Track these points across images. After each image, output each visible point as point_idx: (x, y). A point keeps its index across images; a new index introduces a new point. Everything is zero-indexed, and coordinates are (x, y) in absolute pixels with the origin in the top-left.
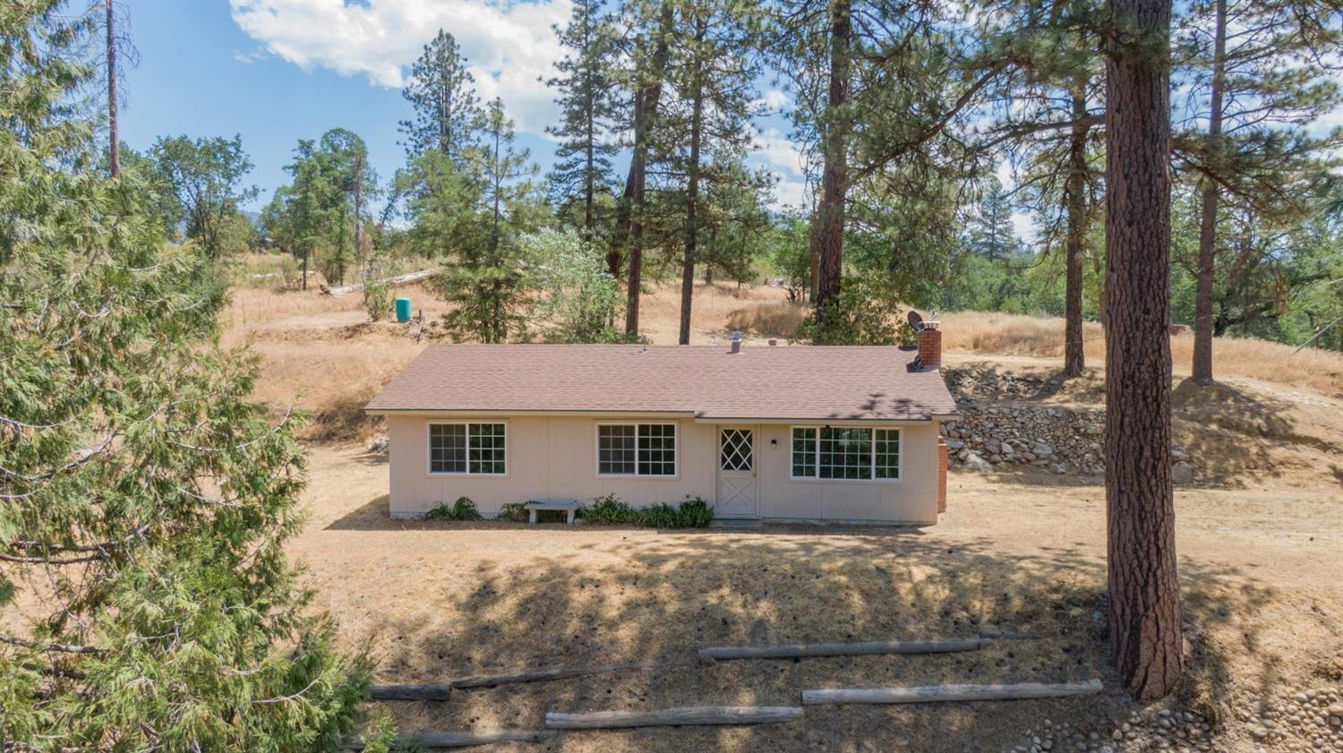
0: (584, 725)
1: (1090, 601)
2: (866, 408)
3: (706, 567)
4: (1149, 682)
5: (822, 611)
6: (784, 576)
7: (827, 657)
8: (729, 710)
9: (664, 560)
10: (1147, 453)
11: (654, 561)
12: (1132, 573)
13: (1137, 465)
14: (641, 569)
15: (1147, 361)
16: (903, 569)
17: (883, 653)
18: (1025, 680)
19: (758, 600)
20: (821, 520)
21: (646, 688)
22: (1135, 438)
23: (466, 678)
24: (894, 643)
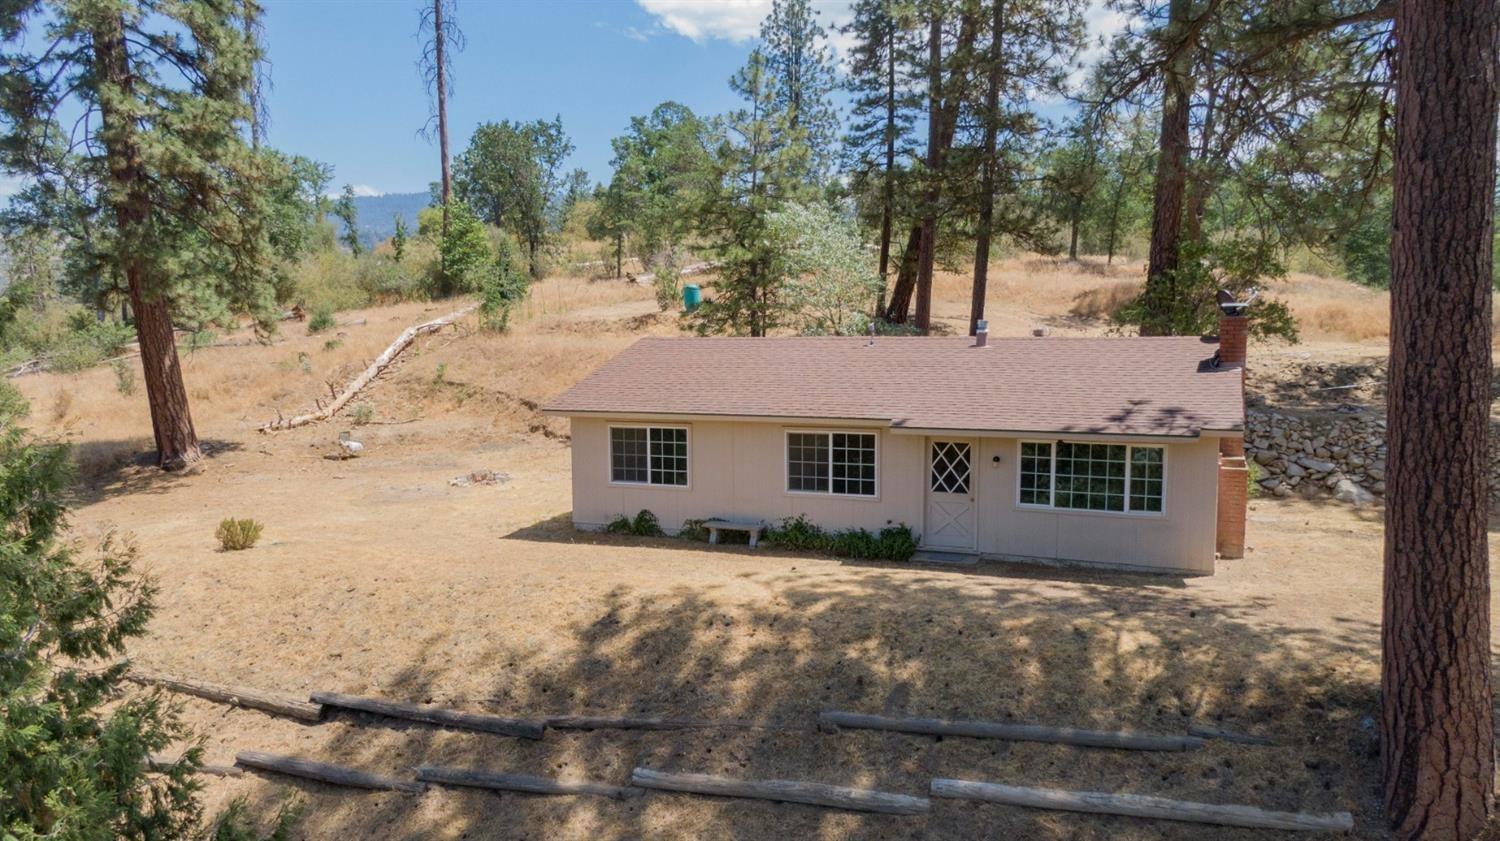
0: (674, 787)
1: (1360, 699)
2: (1114, 419)
3: (859, 611)
4: (1430, 826)
5: (983, 680)
6: (949, 630)
7: (979, 738)
8: (840, 791)
9: (815, 599)
10: (1438, 495)
11: (801, 600)
12: (1410, 668)
13: (1422, 514)
14: (784, 609)
15: (1442, 361)
16: (1109, 634)
17: (1050, 741)
18: (1237, 800)
19: (908, 657)
20: (1055, 559)
21: (750, 752)
22: (1420, 473)
23: (563, 717)
24: (1067, 731)
